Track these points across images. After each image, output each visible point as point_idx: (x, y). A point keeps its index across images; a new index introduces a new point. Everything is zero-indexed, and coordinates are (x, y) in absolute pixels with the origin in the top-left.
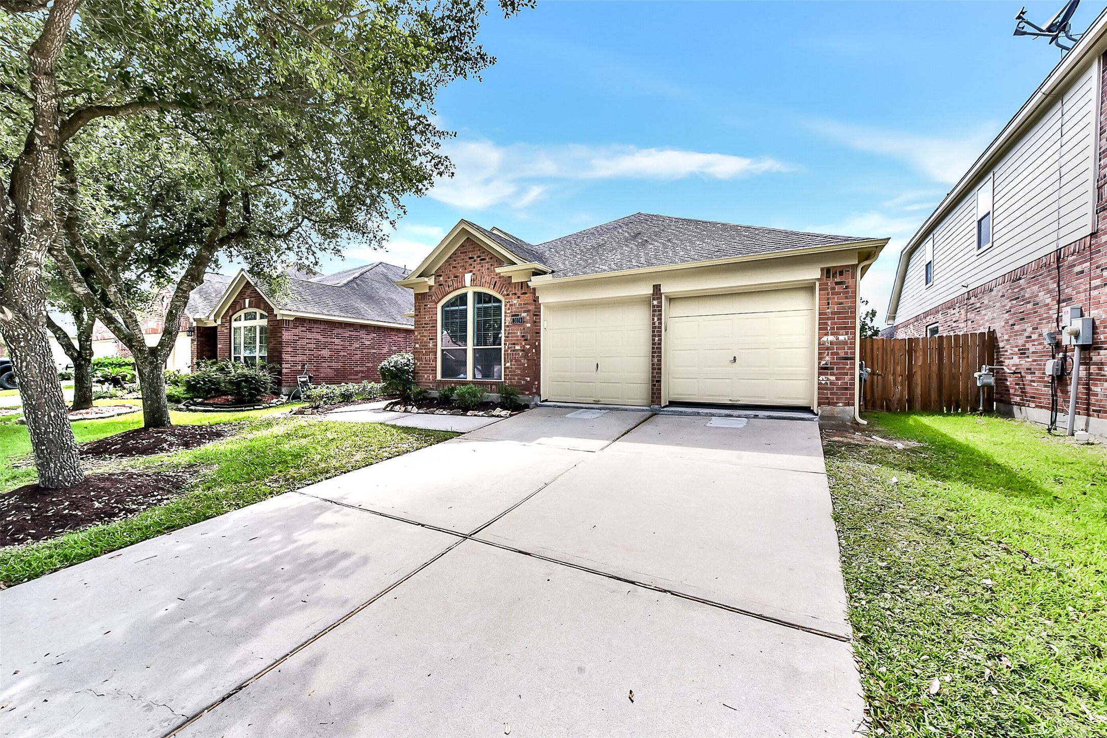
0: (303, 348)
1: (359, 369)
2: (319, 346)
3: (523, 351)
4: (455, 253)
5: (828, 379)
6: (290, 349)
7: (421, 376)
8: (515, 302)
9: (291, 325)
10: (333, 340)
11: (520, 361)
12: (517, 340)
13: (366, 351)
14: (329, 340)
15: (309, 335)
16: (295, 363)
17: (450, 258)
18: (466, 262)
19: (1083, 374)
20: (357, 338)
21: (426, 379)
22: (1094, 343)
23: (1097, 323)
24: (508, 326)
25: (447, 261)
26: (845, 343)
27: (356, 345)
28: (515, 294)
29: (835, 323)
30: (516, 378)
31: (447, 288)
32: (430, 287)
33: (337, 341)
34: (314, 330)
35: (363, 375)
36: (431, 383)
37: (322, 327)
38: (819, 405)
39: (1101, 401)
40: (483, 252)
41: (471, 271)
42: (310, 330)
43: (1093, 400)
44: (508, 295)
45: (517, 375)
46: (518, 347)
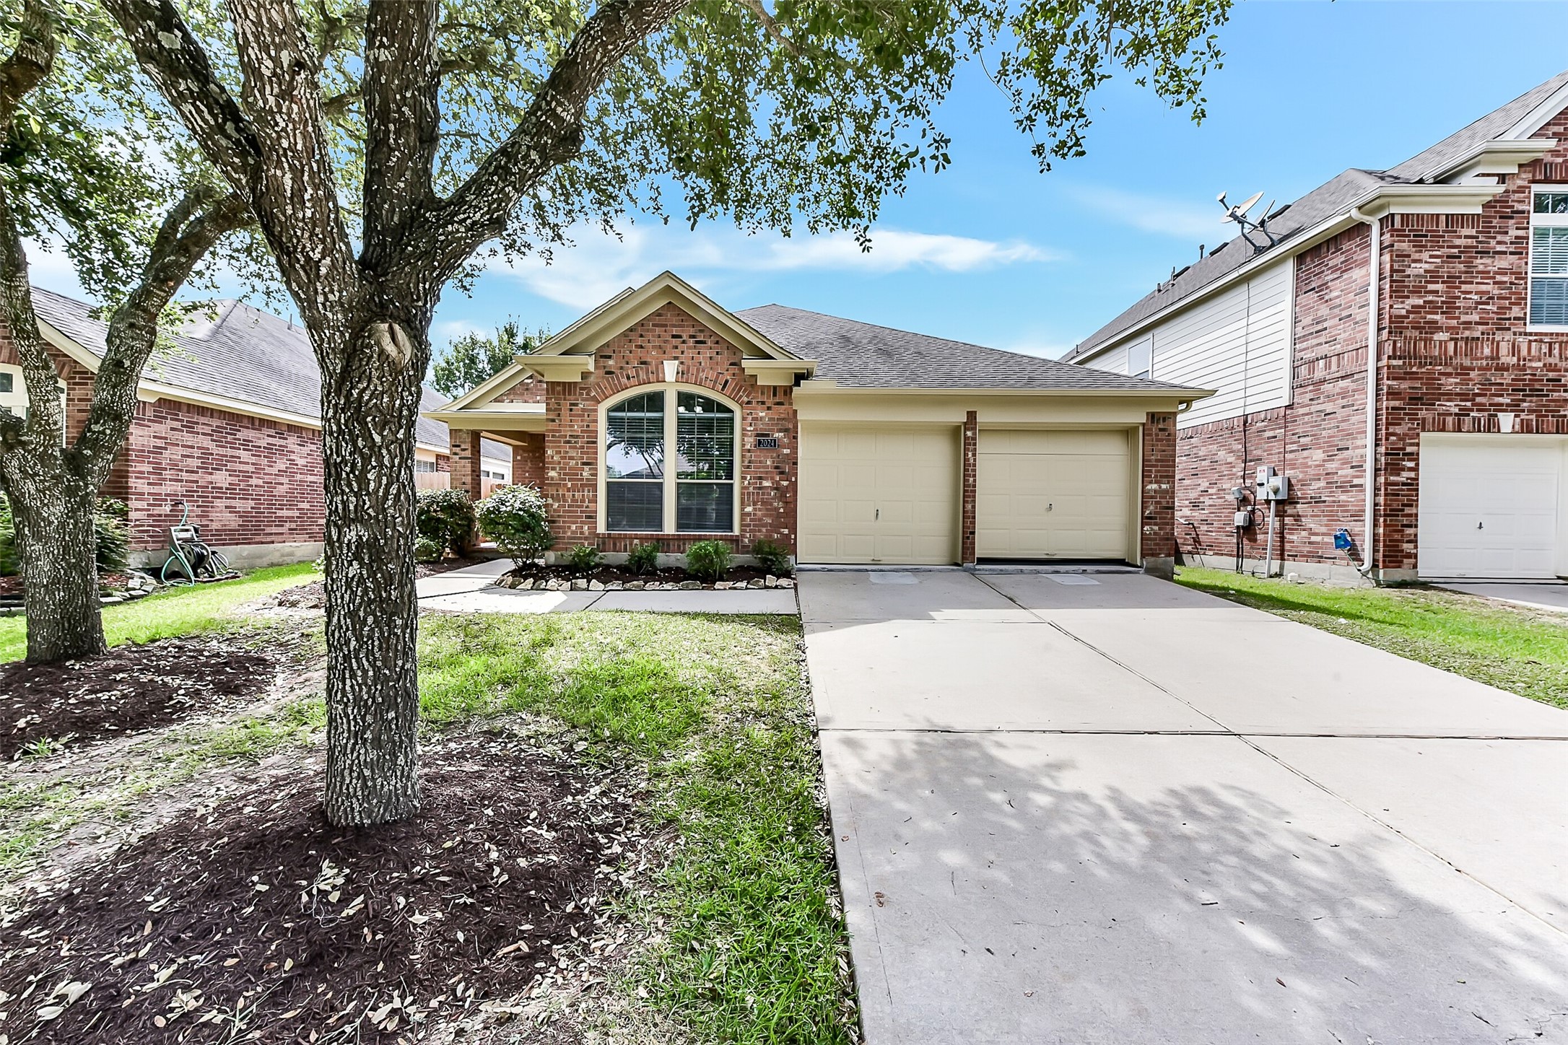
0: (174, 466)
1: (285, 513)
2: (209, 463)
3: (776, 489)
4: (641, 324)
5: (1152, 529)
6: (146, 468)
7: (559, 527)
8: (762, 414)
9: (150, 413)
10: (237, 453)
11: (771, 504)
12: (767, 473)
13: (299, 477)
14: (230, 452)
15: (188, 438)
16: (158, 500)
17: (631, 330)
18: (665, 342)
19: (1277, 525)
20: (282, 450)
21: (573, 532)
22: (1289, 498)
23: (1293, 481)
24: (749, 451)
25: (624, 334)
26: (1166, 491)
27: (281, 465)
28: (763, 403)
29: (1159, 471)
30: (764, 530)
31: (624, 380)
32: (585, 375)
33: (245, 456)
34: (199, 428)
35: (293, 526)
36: (586, 538)
37: (215, 422)
38: (1143, 556)
39: (1297, 547)
40: (701, 331)
41: (676, 358)
42: (190, 427)
43: (1287, 546)
44: (749, 403)
45: (765, 525)
46: (766, 484)
